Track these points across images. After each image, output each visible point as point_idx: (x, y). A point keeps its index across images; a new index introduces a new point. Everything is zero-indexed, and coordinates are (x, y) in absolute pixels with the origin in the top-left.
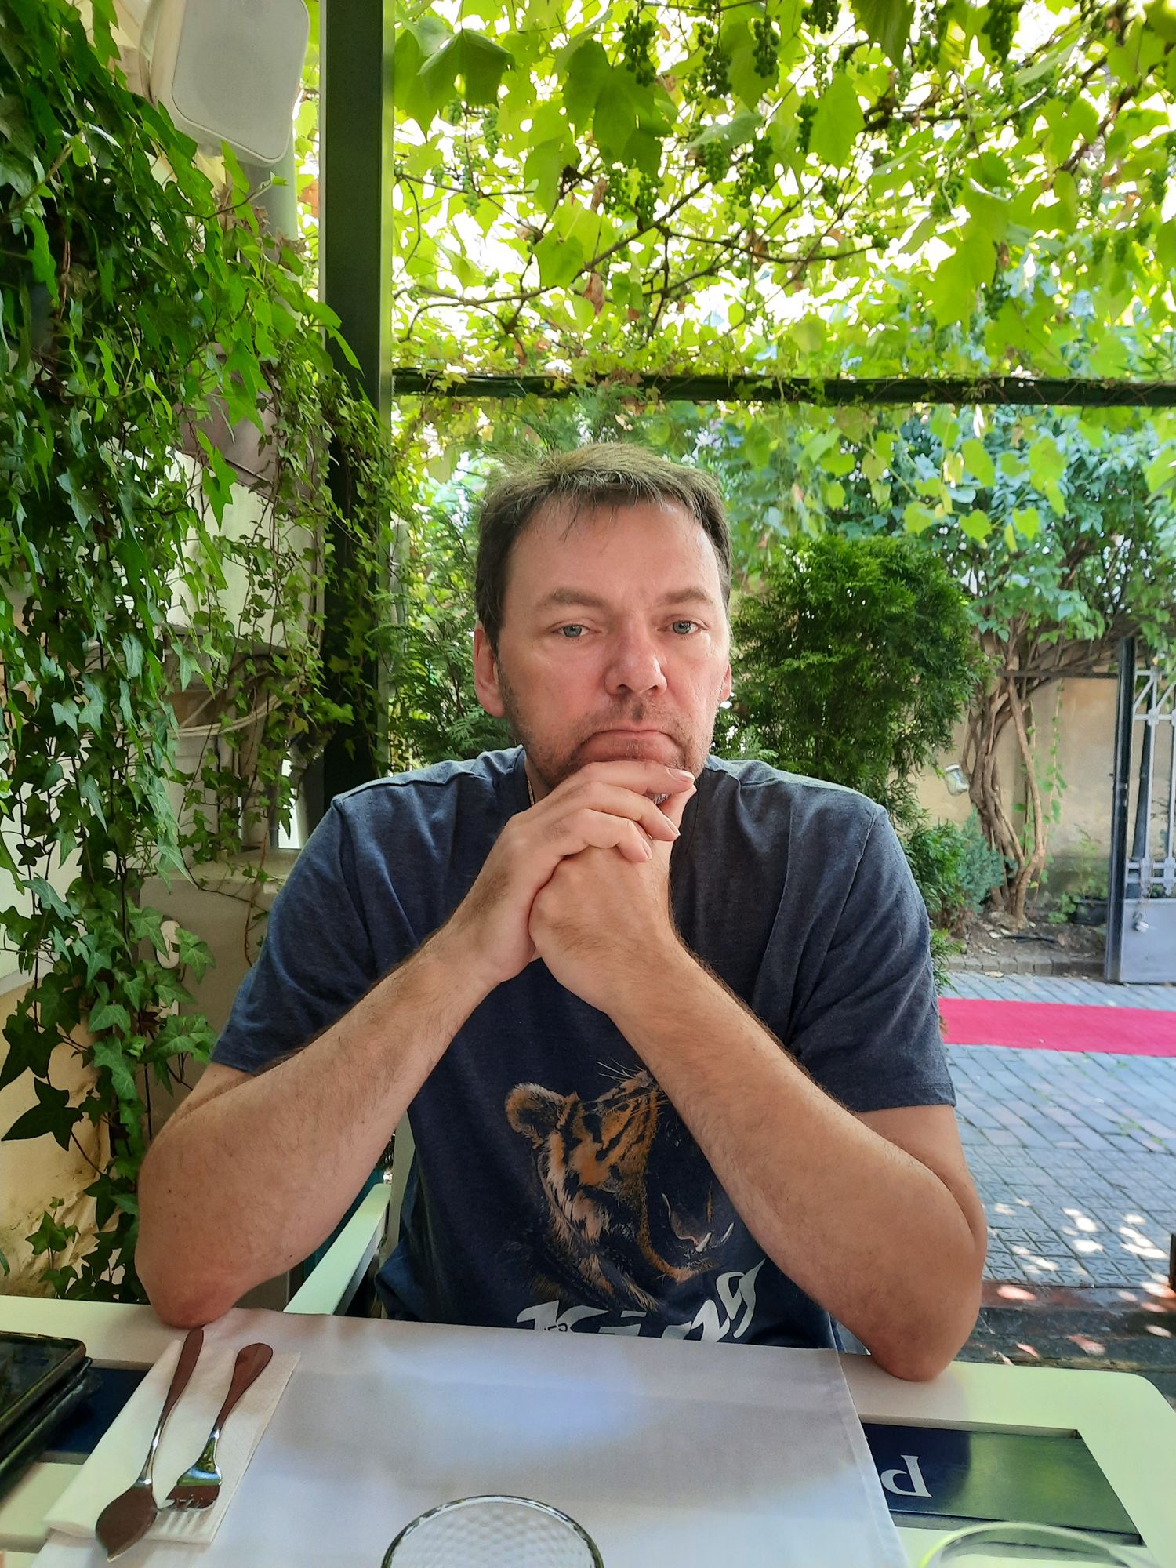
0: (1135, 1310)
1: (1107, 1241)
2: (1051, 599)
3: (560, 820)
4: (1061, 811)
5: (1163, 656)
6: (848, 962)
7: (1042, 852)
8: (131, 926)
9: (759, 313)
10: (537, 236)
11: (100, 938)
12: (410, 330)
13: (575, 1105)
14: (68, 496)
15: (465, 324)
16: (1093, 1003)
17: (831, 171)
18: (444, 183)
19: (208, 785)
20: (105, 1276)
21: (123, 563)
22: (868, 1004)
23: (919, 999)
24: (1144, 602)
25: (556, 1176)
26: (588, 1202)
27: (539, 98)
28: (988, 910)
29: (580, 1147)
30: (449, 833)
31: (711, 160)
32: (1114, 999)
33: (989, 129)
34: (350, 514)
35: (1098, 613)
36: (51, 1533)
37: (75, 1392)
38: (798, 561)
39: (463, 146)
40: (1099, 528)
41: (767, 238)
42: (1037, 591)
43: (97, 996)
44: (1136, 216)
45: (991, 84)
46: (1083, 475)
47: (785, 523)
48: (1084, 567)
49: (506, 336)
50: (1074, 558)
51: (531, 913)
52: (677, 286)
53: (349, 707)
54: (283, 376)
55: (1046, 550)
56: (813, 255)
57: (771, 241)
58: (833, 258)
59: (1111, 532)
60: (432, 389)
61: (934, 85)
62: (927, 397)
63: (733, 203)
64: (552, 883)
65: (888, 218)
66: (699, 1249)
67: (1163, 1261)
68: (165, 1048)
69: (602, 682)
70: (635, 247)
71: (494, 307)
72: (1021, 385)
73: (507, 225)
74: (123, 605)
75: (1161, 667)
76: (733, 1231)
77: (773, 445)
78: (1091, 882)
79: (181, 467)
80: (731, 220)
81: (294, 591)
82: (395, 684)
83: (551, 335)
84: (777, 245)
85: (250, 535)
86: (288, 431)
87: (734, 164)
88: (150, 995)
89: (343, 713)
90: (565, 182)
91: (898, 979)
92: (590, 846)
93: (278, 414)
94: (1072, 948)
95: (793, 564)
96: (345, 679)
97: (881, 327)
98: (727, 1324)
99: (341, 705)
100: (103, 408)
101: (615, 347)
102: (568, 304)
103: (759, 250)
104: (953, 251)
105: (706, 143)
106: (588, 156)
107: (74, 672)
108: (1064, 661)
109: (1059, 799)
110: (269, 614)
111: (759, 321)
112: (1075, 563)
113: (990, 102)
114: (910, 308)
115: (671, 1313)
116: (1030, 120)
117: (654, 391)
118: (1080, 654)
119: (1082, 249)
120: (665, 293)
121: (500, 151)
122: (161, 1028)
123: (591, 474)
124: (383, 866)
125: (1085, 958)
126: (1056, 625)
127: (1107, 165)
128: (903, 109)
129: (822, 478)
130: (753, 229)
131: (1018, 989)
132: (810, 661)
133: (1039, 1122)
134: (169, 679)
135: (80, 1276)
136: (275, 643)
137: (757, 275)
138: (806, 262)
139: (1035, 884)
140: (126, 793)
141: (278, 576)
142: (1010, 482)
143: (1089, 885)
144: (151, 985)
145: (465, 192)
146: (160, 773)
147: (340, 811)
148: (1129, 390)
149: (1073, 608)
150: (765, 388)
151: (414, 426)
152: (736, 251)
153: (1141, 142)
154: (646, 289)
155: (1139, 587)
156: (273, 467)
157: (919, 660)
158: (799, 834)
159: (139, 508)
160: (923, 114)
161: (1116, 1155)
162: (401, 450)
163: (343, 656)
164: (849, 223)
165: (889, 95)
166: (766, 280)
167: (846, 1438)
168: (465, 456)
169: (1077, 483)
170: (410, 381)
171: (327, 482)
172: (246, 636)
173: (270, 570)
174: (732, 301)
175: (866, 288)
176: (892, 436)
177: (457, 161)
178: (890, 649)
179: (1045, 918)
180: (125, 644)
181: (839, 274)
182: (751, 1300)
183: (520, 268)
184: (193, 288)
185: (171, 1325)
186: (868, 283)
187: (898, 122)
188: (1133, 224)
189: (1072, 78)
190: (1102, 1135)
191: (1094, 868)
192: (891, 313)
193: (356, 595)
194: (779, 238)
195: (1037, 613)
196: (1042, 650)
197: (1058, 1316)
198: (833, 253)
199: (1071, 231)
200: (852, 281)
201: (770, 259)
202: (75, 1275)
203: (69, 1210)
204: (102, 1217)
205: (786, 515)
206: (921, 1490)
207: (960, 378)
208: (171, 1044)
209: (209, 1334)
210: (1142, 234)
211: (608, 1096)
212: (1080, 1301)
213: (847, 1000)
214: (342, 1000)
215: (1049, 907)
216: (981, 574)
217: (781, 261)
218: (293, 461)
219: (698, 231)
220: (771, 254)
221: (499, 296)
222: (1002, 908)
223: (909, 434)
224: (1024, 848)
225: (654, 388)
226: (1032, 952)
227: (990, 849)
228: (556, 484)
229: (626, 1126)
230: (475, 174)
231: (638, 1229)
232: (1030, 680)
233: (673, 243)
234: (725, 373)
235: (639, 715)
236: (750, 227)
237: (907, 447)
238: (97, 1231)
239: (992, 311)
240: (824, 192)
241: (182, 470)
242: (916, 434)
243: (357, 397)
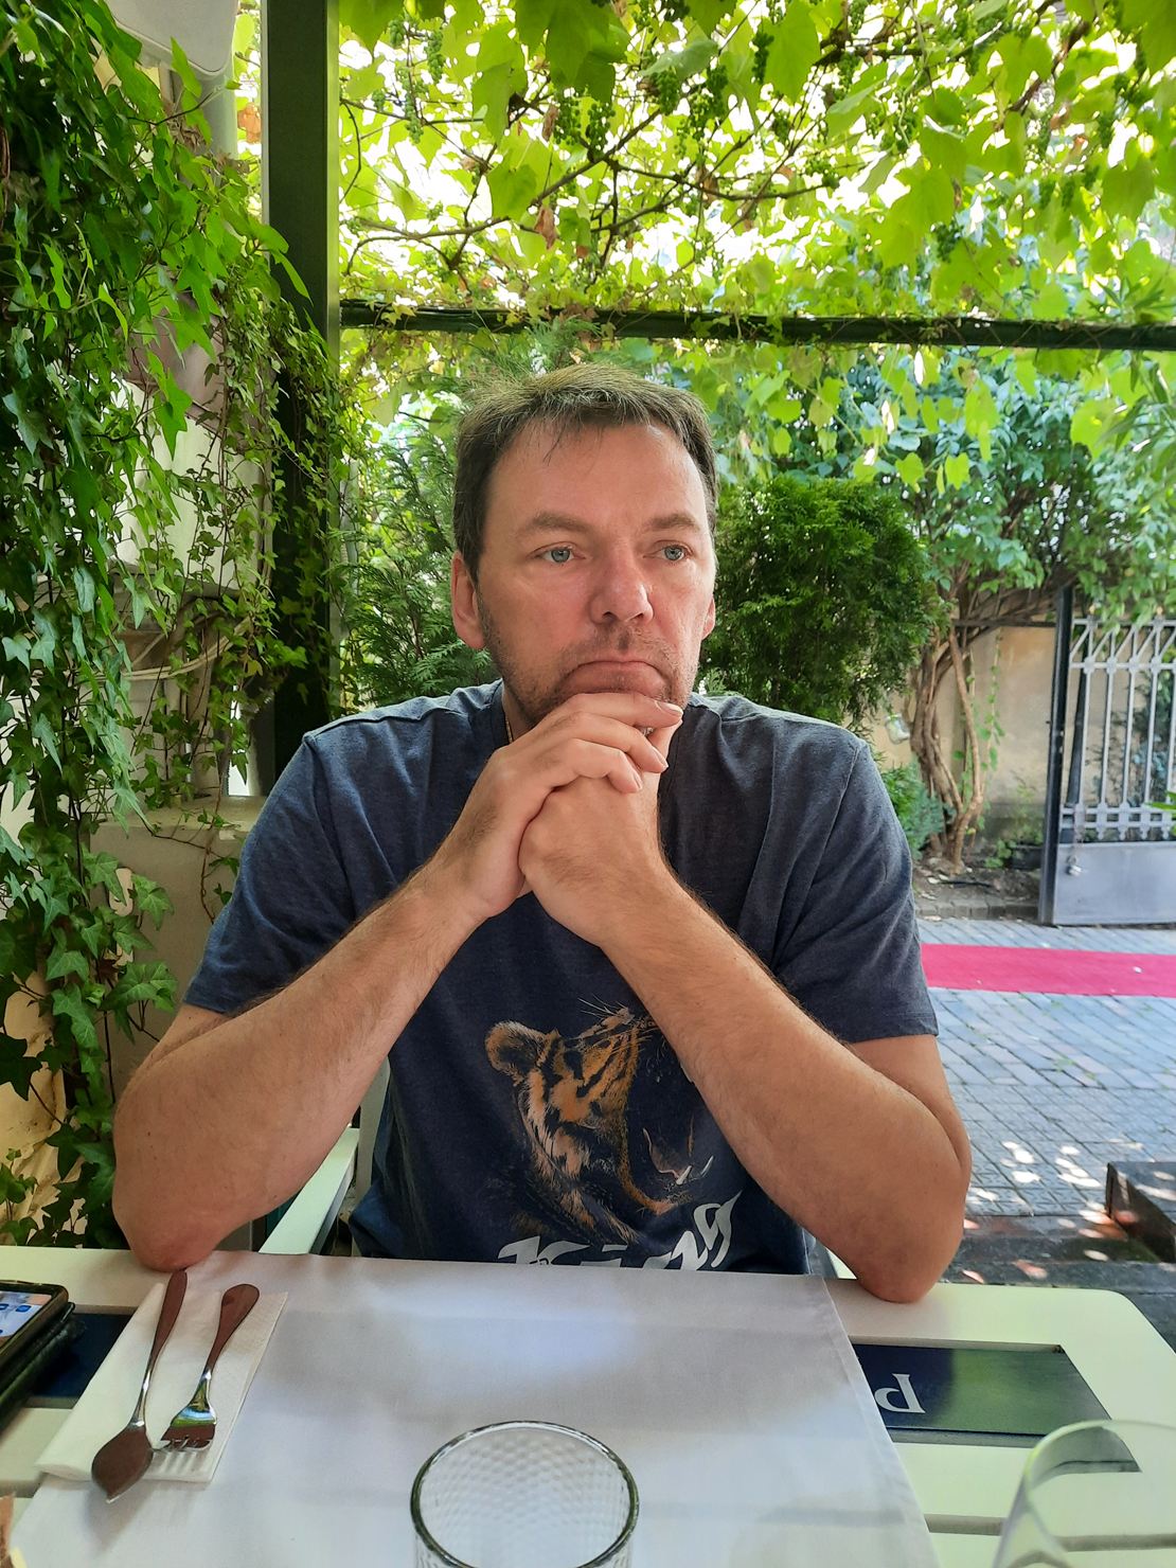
0: (1075, 1237)
1: (1043, 1172)
2: (992, 549)
3: (550, 750)
4: (999, 759)
5: (1099, 605)
6: (833, 895)
7: (979, 799)
8: (86, 872)
9: (709, 252)
10: (482, 167)
11: (57, 882)
12: (350, 265)
13: (555, 1043)
14: (14, 419)
15: (407, 259)
16: (1027, 945)
17: (783, 106)
18: (386, 109)
19: (158, 729)
20: (66, 1226)
21: (71, 494)
22: (852, 937)
23: (902, 932)
24: (1082, 551)
25: (536, 1113)
26: (567, 1138)
27: (486, 22)
28: (927, 856)
29: (561, 1083)
30: (426, 770)
31: (664, 90)
32: (1048, 942)
33: (942, 64)
34: (301, 448)
35: (1038, 563)
36: (44, 1477)
37: (58, 1337)
38: (756, 503)
39: (405, 71)
40: (1039, 477)
41: (717, 174)
42: (978, 540)
43: (54, 942)
44: (1084, 158)
45: (946, 18)
46: (1025, 423)
47: (732, 470)
48: (1023, 516)
49: (450, 273)
50: (1014, 508)
51: (521, 847)
52: (625, 222)
53: (302, 650)
54: (230, 302)
55: (987, 500)
56: (763, 193)
57: (721, 177)
58: (784, 196)
59: (1050, 482)
60: (380, 322)
61: (887, 18)
62: (884, 337)
63: (683, 137)
64: (541, 815)
65: (839, 157)
66: (679, 1182)
67: (1098, 1190)
68: (125, 995)
69: (588, 609)
70: (582, 181)
71: (437, 242)
72: (977, 325)
73: (451, 155)
74: (72, 536)
75: (1097, 616)
76: (712, 1163)
77: (721, 390)
78: (1027, 828)
79: (126, 395)
80: (682, 154)
81: (245, 528)
82: (347, 626)
83: (496, 272)
84: (728, 182)
85: (198, 469)
86: (237, 359)
87: (685, 96)
88: (108, 943)
89: (296, 656)
90: (511, 111)
91: (882, 911)
92: (581, 776)
93: (226, 342)
94: (1008, 892)
95: (750, 506)
96: (297, 621)
97: (829, 269)
98: (705, 1254)
99: (294, 648)
100: (51, 322)
101: (563, 284)
102: (514, 240)
103: (710, 186)
104: (907, 189)
105: (660, 71)
106: (535, 85)
107: (23, 606)
108: (1003, 611)
109: (996, 747)
110: (218, 551)
111: (709, 261)
112: (1016, 513)
113: (943, 37)
114: (858, 251)
115: (652, 1245)
116: (983, 57)
117: (609, 327)
118: (1016, 604)
119: (1030, 193)
120: (614, 230)
121: (444, 76)
122: (120, 976)
123: (577, 392)
124: (359, 803)
125: (1020, 902)
126: (997, 575)
127: (1056, 107)
128: (856, 43)
129: (769, 425)
130: (703, 165)
131: (956, 933)
132: (770, 603)
133: (979, 1060)
134: (120, 617)
135: (41, 1226)
136: (224, 584)
137: (707, 213)
138: (756, 200)
139: (973, 831)
140: (80, 734)
141: (228, 511)
142: (954, 431)
143: (1024, 831)
144: (109, 930)
145: (409, 119)
146: (113, 714)
147: (313, 748)
148: (1082, 332)
149: (1013, 557)
150: (722, 325)
151: (362, 361)
152: (686, 187)
153: (1091, 83)
154: (595, 225)
155: (1077, 536)
156: (221, 397)
157: (877, 604)
158: (783, 768)
159: (88, 434)
160: (875, 48)
161: (1051, 1090)
162: (349, 384)
163: (295, 597)
164: (799, 161)
165: (841, 28)
166: (715, 218)
167: (838, 1358)
168: (406, 398)
169: (1019, 432)
170: (358, 314)
171: (274, 414)
172: (195, 575)
173: (219, 506)
174: (681, 240)
175: (814, 230)
176: (838, 382)
177: (399, 86)
178: (848, 592)
179: (981, 864)
180: (76, 577)
181: (790, 212)
182: (727, 1232)
183: (464, 202)
184: (141, 200)
185: (152, 1269)
186: (817, 223)
187: (850, 57)
188: (1081, 167)
189: (1028, 12)
190: (1037, 1071)
191: (1029, 814)
192: (839, 256)
193: (306, 533)
194: (729, 174)
195: (979, 562)
196: (982, 599)
197: (1001, 1244)
198: (785, 191)
199: (1020, 175)
200: (802, 221)
201: (720, 196)
202: (36, 1227)
203: (25, 1162)
204: (64, 1166)
205: (733, 462)
206: (914, 1406)
207: (916, 317)
208: (132, 991)
209: (193, 1277)
210: (1089, 178)
211: (590, 1033)
212: (1022, 1229)
213: (831, 933)
214: (320, 940)
215: (986, 852)
216: (923, 523)
217: (733, 199)
218: (242, 391)
219: (646, 166)
220: (721, 191)
221: (442, 230)
222: (940, 854)
223: (854, 382)
224: (962, 794)
225: (609, 324)
226: (969, 897)
227: (929, 797)
228: (538, 403)
229: (607, 1064)
230: (418, 100)
231: (618, 1163)
232: (970, 629)
233: (621, 176)
234: (682, 309)
235: (624, 645)
236: (700, 163)
237: (853, 392)
238: (57, 1180)
239: (944, 254)
240: (775, 127)
241: (130, 397)
242: (861, 381)
243: (305, 328)
